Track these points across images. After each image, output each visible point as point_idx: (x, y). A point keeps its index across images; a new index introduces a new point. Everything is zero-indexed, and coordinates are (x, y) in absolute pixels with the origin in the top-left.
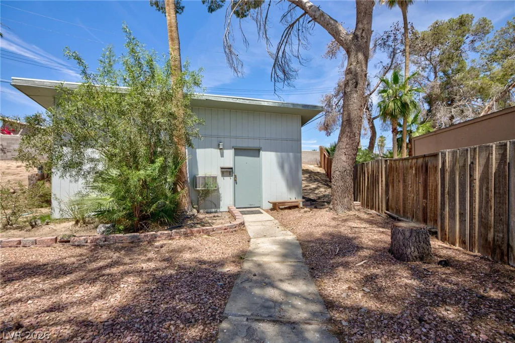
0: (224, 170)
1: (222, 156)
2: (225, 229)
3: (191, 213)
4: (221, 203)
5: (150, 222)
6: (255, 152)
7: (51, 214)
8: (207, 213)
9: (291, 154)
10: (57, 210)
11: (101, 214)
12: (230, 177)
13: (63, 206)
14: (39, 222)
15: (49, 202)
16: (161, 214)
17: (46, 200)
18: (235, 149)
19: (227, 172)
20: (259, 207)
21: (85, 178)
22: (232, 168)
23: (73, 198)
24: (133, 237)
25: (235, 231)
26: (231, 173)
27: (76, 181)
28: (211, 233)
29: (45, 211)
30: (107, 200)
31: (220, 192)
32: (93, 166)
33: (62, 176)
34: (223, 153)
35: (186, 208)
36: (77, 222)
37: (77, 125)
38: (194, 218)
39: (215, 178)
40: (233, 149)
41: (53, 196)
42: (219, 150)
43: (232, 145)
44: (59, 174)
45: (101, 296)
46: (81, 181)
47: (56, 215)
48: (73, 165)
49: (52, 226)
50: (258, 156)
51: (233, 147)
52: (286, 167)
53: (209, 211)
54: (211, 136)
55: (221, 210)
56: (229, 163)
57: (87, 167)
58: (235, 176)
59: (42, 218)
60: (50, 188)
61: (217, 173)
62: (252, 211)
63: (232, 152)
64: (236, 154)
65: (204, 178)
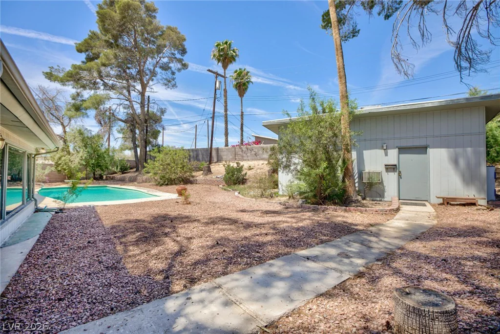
0: (387, 167)
1: (386, 155)
2: (376, 211)
3: (356, 199)
4: (386, 194)
5: (327, 201)
6: (422, 149)
7: (279, 192)
8: (373, 200)
9: (469, 149)
10: (281, 190)
11: (301, 193)
12: (394, 172)
13: (284, 188)
14: (274, 195)
15: (277, 185)
16: (335, 197)
17: (276, 184)
18: (399, 148)
19: (390, 168)
20: (427, 201)
21: (292, 173)
22: (396, 165)
23: (288, 184)
24: (314, 207)
25: (386, 214)
26: (395, 169)
27: (288, 175)
28: (364, 212)
29: (276, 190)
30: (303, 185)
31: (385, 185)
32: (295, 167)
33: (282, 172)
34: (387, 152)
35: (352, 195)
36: (290, 197)
37: (288, 147)
38: (358, 202)
39: (379, 174)
40: (397, 149)
41: (279, 182)
42: (383, 151)
43: (395, 146)
44: (282, 171)
45: (296, 223)
46: (290, 175)
47: (281, 193)
48: (287, 167)
49: (279, 198)
50: (426, 153)
51: (397, 147)
52: (462, 162)
53: (374, 199)
54: (376, 140)
55: (385, 199)
56: (394, 161)
57: (292, 168)
58: (400, 172)
59: (275, 193)
60: (278, 178)
61: (381, 168)
62: (416, 203)
63: (396, 151)
64: (399, 153)
65: (369, 173)
